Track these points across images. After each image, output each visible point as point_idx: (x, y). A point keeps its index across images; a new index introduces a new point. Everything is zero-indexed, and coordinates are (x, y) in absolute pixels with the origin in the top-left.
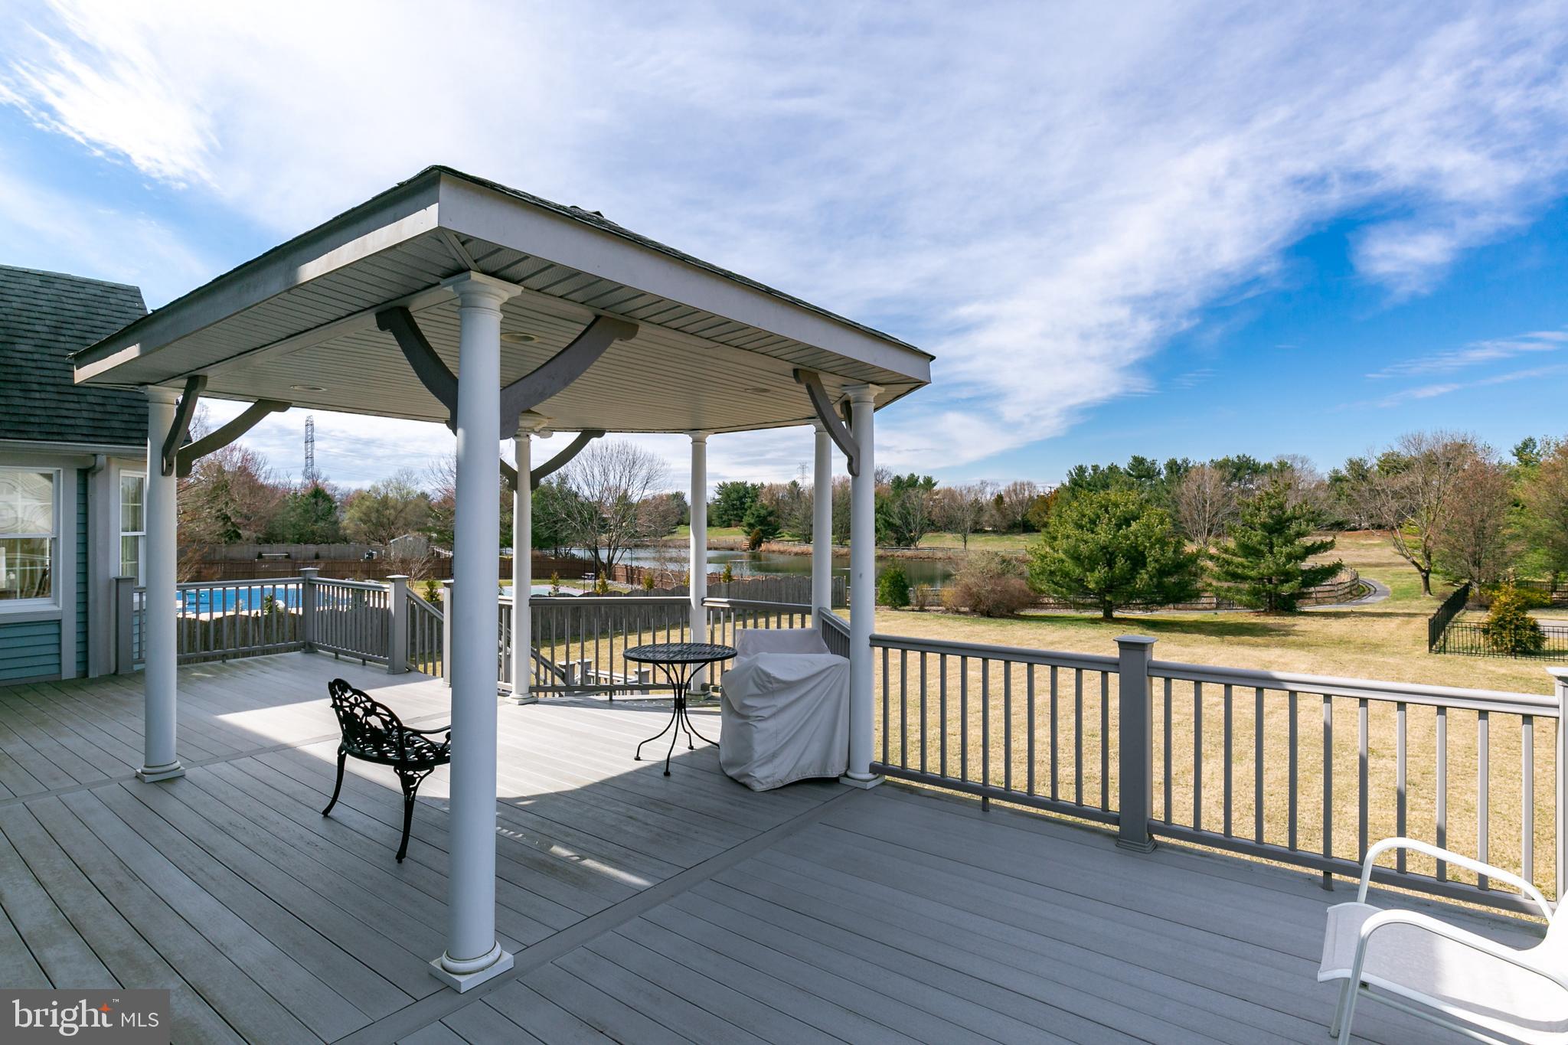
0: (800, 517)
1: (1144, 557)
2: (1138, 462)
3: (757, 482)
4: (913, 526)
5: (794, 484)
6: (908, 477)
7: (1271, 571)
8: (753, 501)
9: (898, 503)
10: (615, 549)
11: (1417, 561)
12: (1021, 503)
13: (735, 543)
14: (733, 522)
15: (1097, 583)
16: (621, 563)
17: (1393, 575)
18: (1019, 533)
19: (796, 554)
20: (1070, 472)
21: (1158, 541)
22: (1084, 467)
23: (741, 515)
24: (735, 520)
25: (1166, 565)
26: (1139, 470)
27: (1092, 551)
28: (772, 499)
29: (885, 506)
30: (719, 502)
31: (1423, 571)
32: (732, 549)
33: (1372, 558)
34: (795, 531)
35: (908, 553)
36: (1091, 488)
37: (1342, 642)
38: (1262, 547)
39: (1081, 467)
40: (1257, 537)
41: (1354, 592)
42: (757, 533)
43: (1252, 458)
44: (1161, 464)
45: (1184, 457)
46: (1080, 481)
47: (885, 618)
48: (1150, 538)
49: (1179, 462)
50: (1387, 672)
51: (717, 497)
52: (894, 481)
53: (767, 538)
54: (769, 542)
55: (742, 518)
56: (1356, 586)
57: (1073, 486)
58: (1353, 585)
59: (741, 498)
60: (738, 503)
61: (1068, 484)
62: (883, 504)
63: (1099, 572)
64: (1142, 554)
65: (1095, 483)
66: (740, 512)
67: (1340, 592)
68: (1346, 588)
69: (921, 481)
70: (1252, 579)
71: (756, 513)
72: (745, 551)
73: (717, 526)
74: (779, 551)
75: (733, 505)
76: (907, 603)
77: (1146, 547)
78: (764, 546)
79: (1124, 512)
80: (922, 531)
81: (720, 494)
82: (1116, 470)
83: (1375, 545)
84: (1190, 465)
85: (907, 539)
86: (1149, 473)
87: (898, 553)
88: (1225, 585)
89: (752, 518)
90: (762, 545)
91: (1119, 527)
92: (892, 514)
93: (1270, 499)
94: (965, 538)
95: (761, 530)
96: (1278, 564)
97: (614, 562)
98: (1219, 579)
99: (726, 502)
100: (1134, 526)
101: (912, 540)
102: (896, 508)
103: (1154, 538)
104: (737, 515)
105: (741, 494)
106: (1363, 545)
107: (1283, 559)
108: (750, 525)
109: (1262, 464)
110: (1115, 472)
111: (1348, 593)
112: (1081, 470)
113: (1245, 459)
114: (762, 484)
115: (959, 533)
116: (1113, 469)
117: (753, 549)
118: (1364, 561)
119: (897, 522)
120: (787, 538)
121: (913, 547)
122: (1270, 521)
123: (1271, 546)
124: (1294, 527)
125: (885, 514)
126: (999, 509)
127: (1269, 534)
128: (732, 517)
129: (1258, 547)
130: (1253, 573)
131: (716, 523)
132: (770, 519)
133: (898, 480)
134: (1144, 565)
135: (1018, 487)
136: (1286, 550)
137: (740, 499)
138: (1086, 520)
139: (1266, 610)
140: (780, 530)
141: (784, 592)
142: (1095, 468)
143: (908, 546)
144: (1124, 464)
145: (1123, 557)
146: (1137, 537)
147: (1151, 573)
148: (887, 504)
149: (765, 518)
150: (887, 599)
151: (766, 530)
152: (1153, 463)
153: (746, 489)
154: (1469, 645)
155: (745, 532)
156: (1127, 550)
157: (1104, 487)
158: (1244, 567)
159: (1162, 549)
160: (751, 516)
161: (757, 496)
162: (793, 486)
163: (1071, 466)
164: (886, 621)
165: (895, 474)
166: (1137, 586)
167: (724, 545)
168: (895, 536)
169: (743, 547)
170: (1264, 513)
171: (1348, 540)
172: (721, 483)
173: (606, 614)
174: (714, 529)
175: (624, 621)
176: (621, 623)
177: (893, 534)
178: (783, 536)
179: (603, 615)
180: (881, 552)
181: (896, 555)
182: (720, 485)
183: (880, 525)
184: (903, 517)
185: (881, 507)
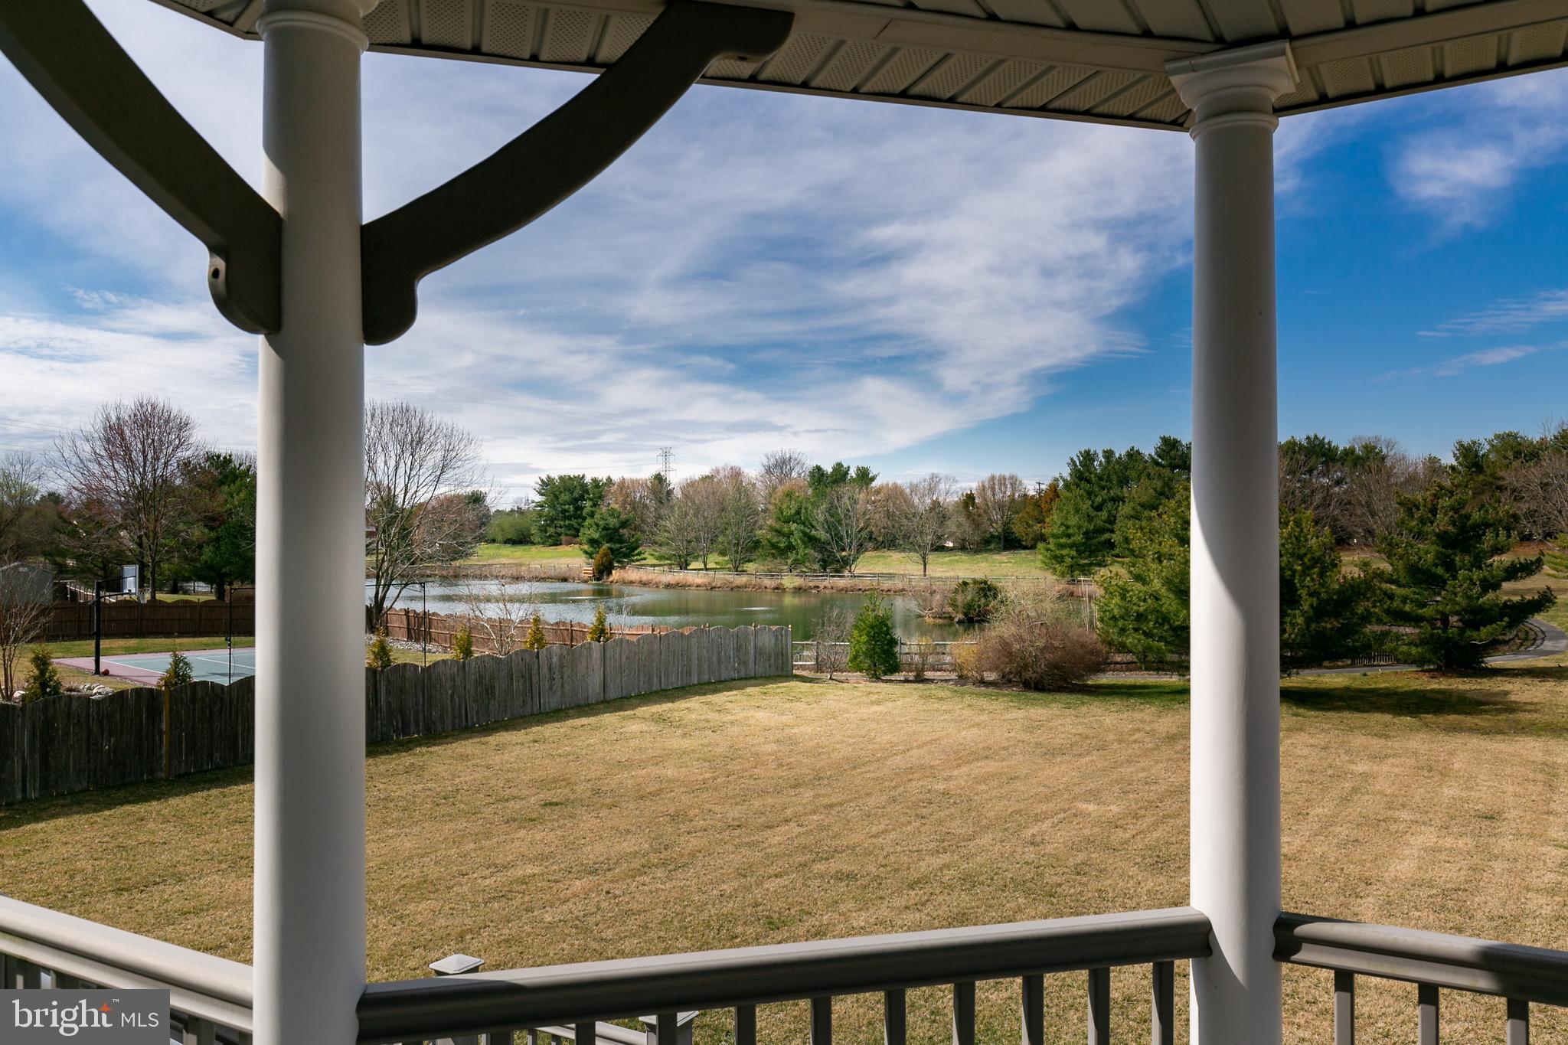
0: (673, 528)
2: (1168, 444)
3: (602, 476)
4: (847, 541)
5: (659, 479)
6: (834, 468)
7: (1458, 608)
8: (595, 505)
9: (822, 507)
10: (387, 586)
12: (1001, 506)
13: (570, 569)
14: (563, 538)
16: (398, 606)
18: (998, 551)
19: (668, 586)
20: (1072, 459)
22: (1092, 452)
23: (576, 526)
24: (566, 535)
26: (1171, 457)
28: (625, 502)
29: (803, 511)
30: (541, 506)
32: (565, 580)
34: (664, 550)
35: (841, 583)
36: (1103, 483)
39: (1088, 453)
40: (1427, 552)
42: (606, 555)
43: (1326, 441)
46: (1087, 474)
47: (874, 697)
51: (538, 498)
52: (812, 474)
53: (619, 562)
54: (623, 568)
55: (578, 531)
57: (1077, 481)
59: (576, 500)
60: (572, 508)
61: (1069, 479)
62: (800, 509)
64: (1289, 583)
65: (1109, 477)
66: (574, 522)
69: (852, 473)
71: (601, 523)
72: (586, 582)
73: (539, 543)
74: (640, 582)
75: (564, 511)
76: (894, 668)
77: (1294, 571)
78: (616, 575)
80: (861, 548)
81: (542, 495)
82: (1139, 458)
85: (838, 561)
87: (826, 583)
89: (596, 531)
90: (614, 572)
92: (814, 523)
94: (924, 559)
95: (610, 549)
97: (387, 604)
99: (552, 506)
101: (846, 563)
102: (820, 514)
103: (1309, 556)
104: (570, 527)
105: (576, 495)
107: (1474, 589)
108: (593, 542)
109: (1341, 448)
110: (1136, 461)
112: (1088, 457)
113: (1317, 442)
114: (609, 479)
115: (916, 551)
116: (1133, 455)
117: (598, 579)
119: (822, 535)
120: (651, 561)
121: (846, 573)
122: (1451, 529)
123: (1454, 568)
124: (1487, 538)
125: (803, 523)
126: (969, 515)
127: (1450, 550)
128: (562, 530)
129: (1433, 569)
131: (537, 539)
132: (623, 531)
133: (818, 473)
135: (996, 482)
136: (1477, 573)
139: (1439, 668)
140: (638, 550)
141: (695, 656)
142: (1108, 454)
143: (838, 571)
144: (1149, 448)
148: (806, 509)
149: (616, 530)
150: (863, 662)
151: (618, 549)
153: (584, 487)
155: (586, 552)
157: (1121, 482)
158: (1413, 602)
160: (595, 527)
161: (601, 497)
162: (657, 482)
163: (1074, 452)
164: (878, 703)
165: (810, 464)
167: (552, 573)
168: (820, 556)
169: (582, 575)
172: (544, 478)
173: (389, 704)
174: (533, 548)
175: (421, 719)
176: (417, 723)
177: (816, 554)
178: (645, 559)
179: (384, 710)
180: (798, 582)
181: (822, 586)
182: (542, 481)
183: (796, 539)
184: (831, 528)
185: (798, 513)
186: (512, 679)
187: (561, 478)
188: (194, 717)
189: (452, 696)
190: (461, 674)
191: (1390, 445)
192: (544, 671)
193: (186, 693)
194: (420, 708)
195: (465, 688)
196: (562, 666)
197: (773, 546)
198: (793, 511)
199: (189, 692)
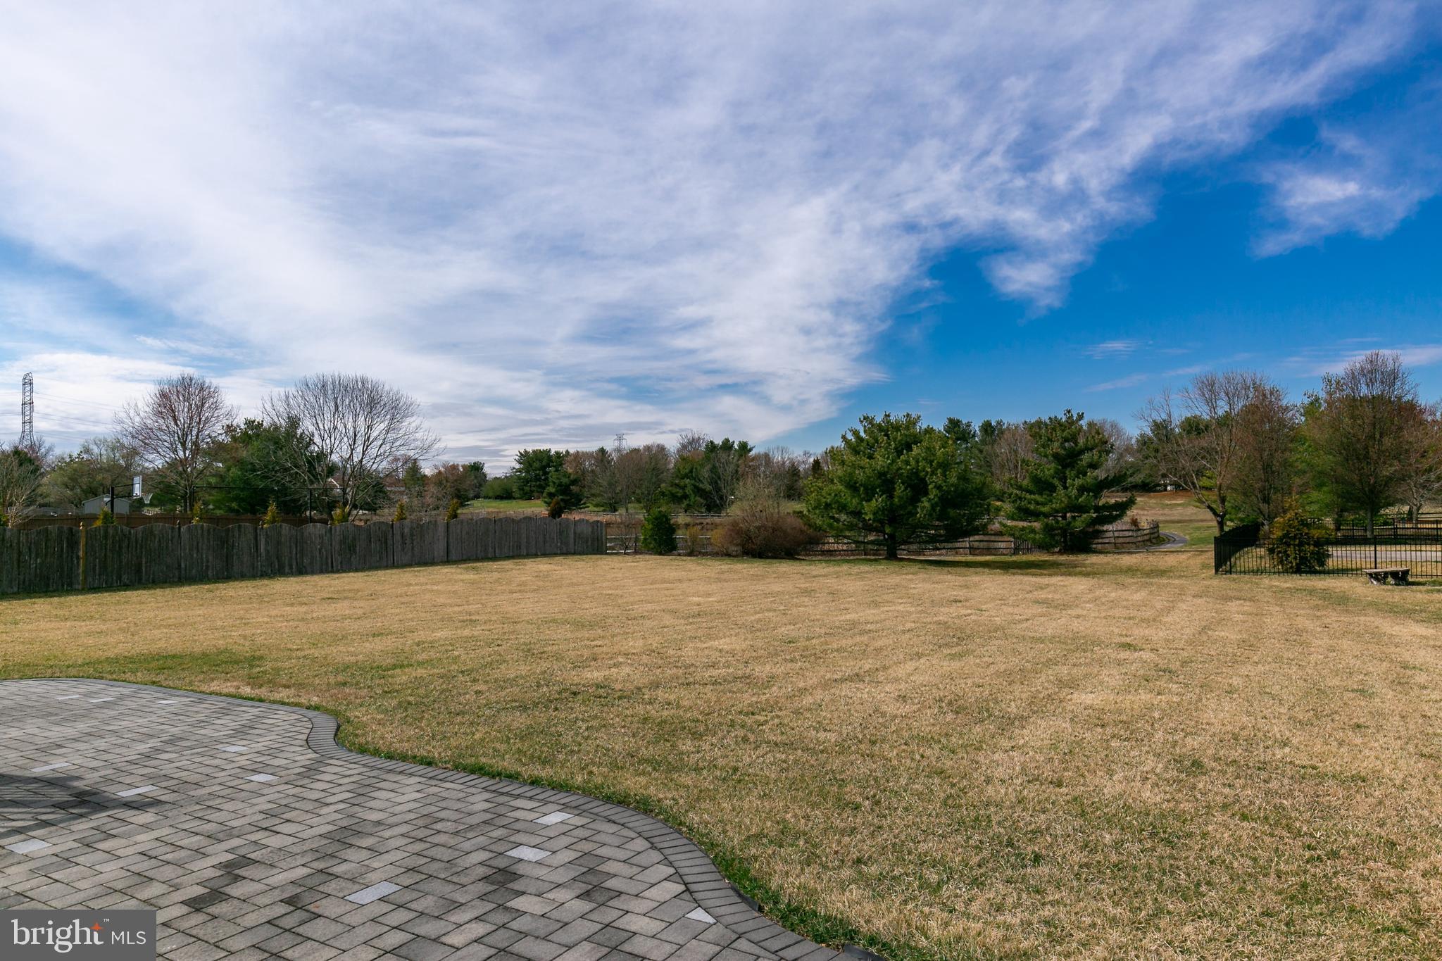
0: (605, 484)
1: (926, 485)
2: (954, 424)
3: (562, 449)
5: (602, 450)
6: (723, 443)
7: (1063, 505)
8: (556, 470)
9: (708, 467)
11: (1214, 506)
13: (533, 514)
14: (534, 494)
15: (874, 514)
17: (1193, 528)
21: (940, 465)
23: (543, 485)
24: (536, 492)
25: (949, 492)
26: (954, 432)
27: (869, 477)
28: (576, 467)
29: (695, 470)
30: (520, 472)
31: (1219, 516)
33: (1174, 516)
34: (599, 499)
37: (1130, 571)
38: (1056, 482)
40: (1050, 469)
41: (1154, 541)
42: (558, 503)
44: (976, 427)
45: (998, 419)
48: (931, 462)
49: (994, 424)
50: (1168, 589)
51: (518, 466)
52: (706, 447)
53: (568, 508)
54: (571, 512)
55: (544, 488)
56: (1156, 535)
58: (1153, 533)
60: (541, 472)
62: (692, 469)
63: (877, 501)
64: (923, 480)
66: (542, 483)
67: (1139, 539)
68: (1146, 535)
69: (736, 446)
70: (1046, 515)
71: (558, 482)
72: (545, 521)
73: (518, 498)
75: (535, 475)
76: (674, 549)
77: (927, 473)
79: (906, 435)
81: (520, 463)
82: (932, 432)
83: (1179, 505)
84: (1005, 427)
85: (718, 505)
86: (964, 435)
87: (708, 521)
88: (1021, 524)
89: (554, 488)
90: (563, 515)
91: (899, 453)
92: (702, 479)
93: (1063, 431)
95: (562, 500)
96: (1070, 497)
98: (1013, 519)
99: (527, 472)
100: (916, 450)
101: (723, 507)
102: (706, 472)
104: (538, 486)
105: (544, 463)
106: (1167, 505)
107: (1075, 491)
108: (551, 495)
111: (1147, 540)
114: (567, 452)
117: (552, 519)
118: (1168, 518)
119: (709, 488)
120: (591, 507)
121: (723, 514)
122: (1063, 452)
123: (1063, 480)
124: (1086, 458)
125: (695, 479)
127: (1063, 468)
128: (533, 489)
129: (1051, 480)
130: (1045, 509)
131: (517, 495)
132: (573, 488)
133: (711, 445)
134: (926, 493)
136: (1078, 482)
137: (543, 468)
138: (864, 444)
139: (1060, 550)
140: (583, 500)
143: (717, 513)
144: (939, 426)
145: (903, 483)
146: (918, 462)
147: (933, 502)
149: (568, 487)
150: (650, 543)
151: (568, 500)
152: (969, 425)
153: (550, 457)
154: (1255, 568)
155: (546, 502)
156: (907, 476)
158: (1038, 503)
159: (944, 475)
160: (553, 486)
161: (560, 464)
162: (601, 454)
165: (708, 440)
166: (918, 515)
167: (521, 516)
168: (705, 502)
169: (542, 517)
170: (1056, 444)
171: (1153, 501)
172: (522, 451)
173: (267, 552)
174: (514, 502)
175: (294, 564)
176: (291, 566)
177: (702, 501)
178: (588, 507)
179: (263, 554)
180: (688, 520)
181: (705, 523)
182: (521, 453)
183: (688, 491)
184: (714, 483)
185: (691, 471)
186: (370, 541)
187: (534, 451)
188: (106, 549)
189: (320, 550)
190: (328, 535)
191: (1114, 426)
192: (398, 537)
193: (100, 533)
194: (294, 556)
195: (331, 545)
196: (412, 535)
197: (672, 494)
198: (687, 471)
199: (102, 532)
